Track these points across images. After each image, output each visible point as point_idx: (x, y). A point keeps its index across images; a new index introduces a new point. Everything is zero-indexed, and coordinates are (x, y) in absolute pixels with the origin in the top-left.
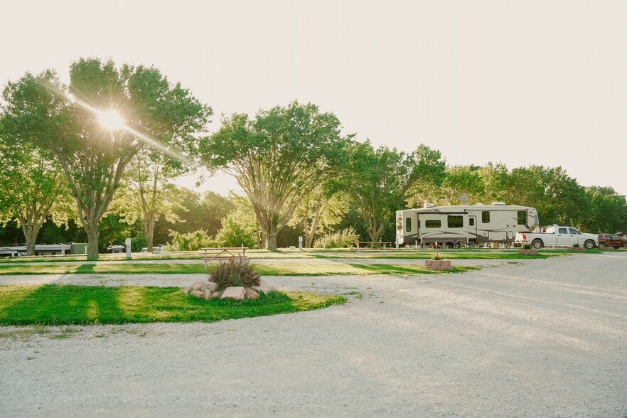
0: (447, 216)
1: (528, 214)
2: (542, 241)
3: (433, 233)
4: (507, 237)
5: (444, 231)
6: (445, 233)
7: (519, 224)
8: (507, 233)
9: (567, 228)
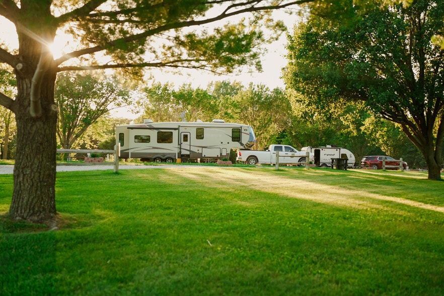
0: (156, 132)
1: (243, 131)
2: (257, 159)
3: (143, 148)
4: (221, 154)
5: (153, 147)
6: (154, 148)
7: (233, 141)
8: (221, 150)
9: (283, 146)
